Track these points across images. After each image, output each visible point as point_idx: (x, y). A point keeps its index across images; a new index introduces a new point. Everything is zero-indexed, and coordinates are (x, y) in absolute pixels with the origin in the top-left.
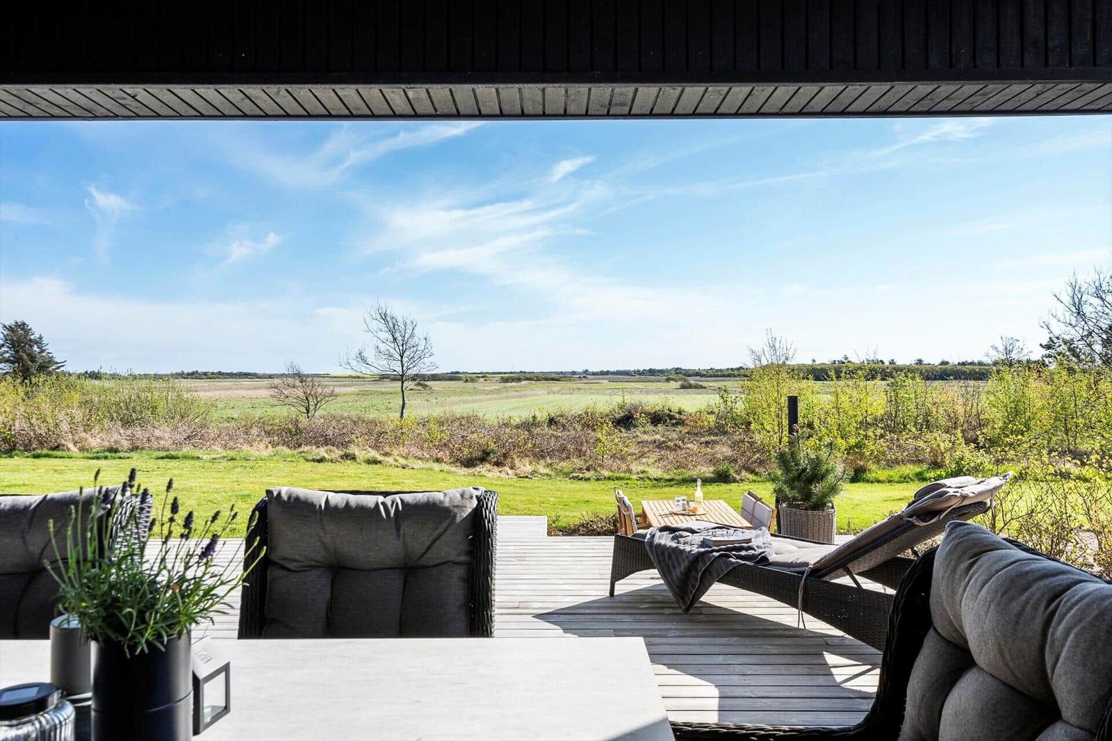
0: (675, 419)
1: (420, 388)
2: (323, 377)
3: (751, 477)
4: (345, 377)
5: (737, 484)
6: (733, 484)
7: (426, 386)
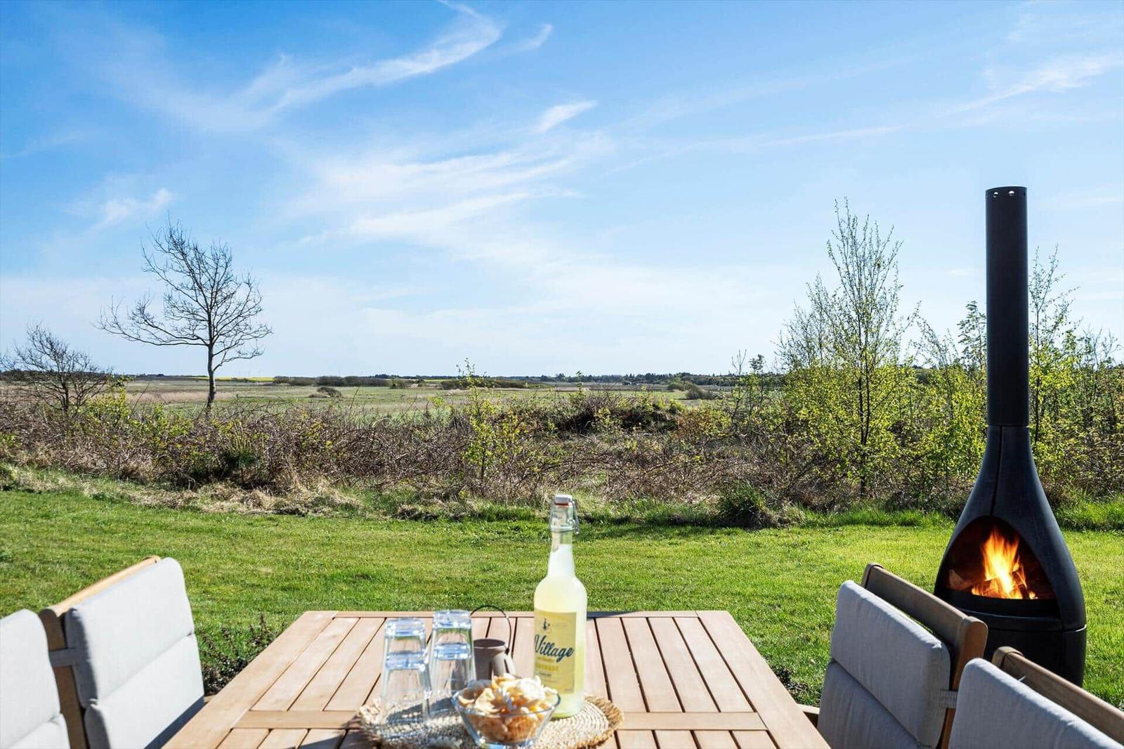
0: (664, 420)
1: (325, 394)
2: (197, 380)
3: (803, 515)
4: (228, 381)
5: (772, 531)
6: (765, 531)
7: (334, 391)
